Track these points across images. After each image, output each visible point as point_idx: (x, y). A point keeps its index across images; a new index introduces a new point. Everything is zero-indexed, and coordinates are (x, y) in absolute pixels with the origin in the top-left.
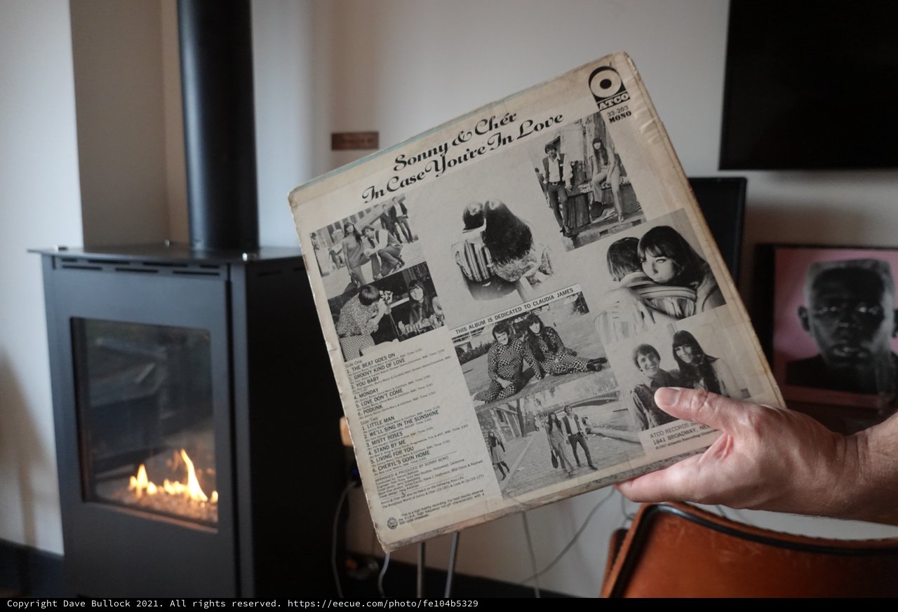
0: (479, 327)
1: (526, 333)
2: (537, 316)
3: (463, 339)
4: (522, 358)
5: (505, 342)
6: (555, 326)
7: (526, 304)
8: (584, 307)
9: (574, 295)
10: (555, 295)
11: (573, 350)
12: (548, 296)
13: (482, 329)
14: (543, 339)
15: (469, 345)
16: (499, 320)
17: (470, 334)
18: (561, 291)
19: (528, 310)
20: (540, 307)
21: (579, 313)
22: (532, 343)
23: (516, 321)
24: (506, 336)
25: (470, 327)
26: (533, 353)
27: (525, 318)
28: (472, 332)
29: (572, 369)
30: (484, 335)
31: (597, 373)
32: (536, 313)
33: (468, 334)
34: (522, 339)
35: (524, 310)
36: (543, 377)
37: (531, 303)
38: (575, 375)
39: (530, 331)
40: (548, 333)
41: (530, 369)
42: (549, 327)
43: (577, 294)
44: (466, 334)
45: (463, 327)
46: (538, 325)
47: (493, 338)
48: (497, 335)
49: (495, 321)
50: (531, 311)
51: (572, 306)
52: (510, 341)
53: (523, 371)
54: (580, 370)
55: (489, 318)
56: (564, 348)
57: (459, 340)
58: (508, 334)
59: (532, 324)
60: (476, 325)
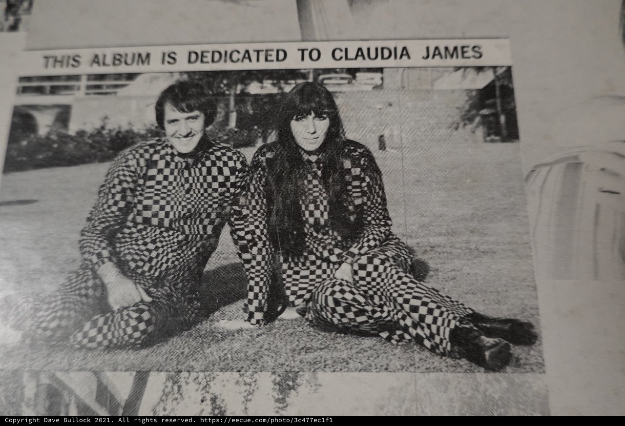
0: (123, 69)
1: (272, 137)
2: (330, 96)
3: (54, 90)
4: (224, 219)
5: (187, 146)
6: (382, 146)
7: (309, 46)
8: (503, 119)
9: (480, 69)
10: (417, 50)
11: (420, 256)
12: (391, 45)
13: (131, 76)
14: (324, 179)
15: (64, 115)
16: (198, 67)
17: (84, 82)
18: (442, 45)
19: (308, 65)
20: (353, 72)
21: (480, 132)
22: (279, 179)
23: (254, 88)
24: (197, 125)
25: (96, 60)
26: (269, 213)
27: (288, 89)
28: (91, 77)
29: (391, 327)
30: (129, 98)
31: (481, 376)
32: (332, 84)
33: (77, 78)
34: (249, 153)
35: (293, 62)
36: (271, 316)
37: (326, 49)
38: (396, 354)
39: (287, 137)
40: (347, 164)
41: (236, 268)
42: (357, 145)
43: (494, 68)
44: (70, 78)
45: (71, 52)
46: (323, 126)
47: (151, 117)
48: (171, 112)
49: (183, 65)
50: (318, 72)
51: (463, 102)
52: (205, 145)
53: (208, 267)
54: (419, 340)
55: (167, 49)
56: (389, 236)
57: (40, 90)
58: (207, 123)
59: (302, 115)
60: (118, 59)
